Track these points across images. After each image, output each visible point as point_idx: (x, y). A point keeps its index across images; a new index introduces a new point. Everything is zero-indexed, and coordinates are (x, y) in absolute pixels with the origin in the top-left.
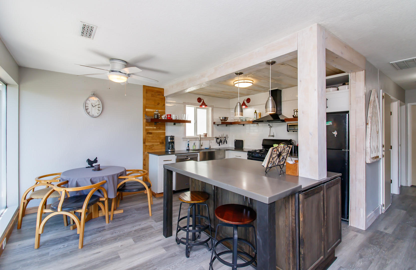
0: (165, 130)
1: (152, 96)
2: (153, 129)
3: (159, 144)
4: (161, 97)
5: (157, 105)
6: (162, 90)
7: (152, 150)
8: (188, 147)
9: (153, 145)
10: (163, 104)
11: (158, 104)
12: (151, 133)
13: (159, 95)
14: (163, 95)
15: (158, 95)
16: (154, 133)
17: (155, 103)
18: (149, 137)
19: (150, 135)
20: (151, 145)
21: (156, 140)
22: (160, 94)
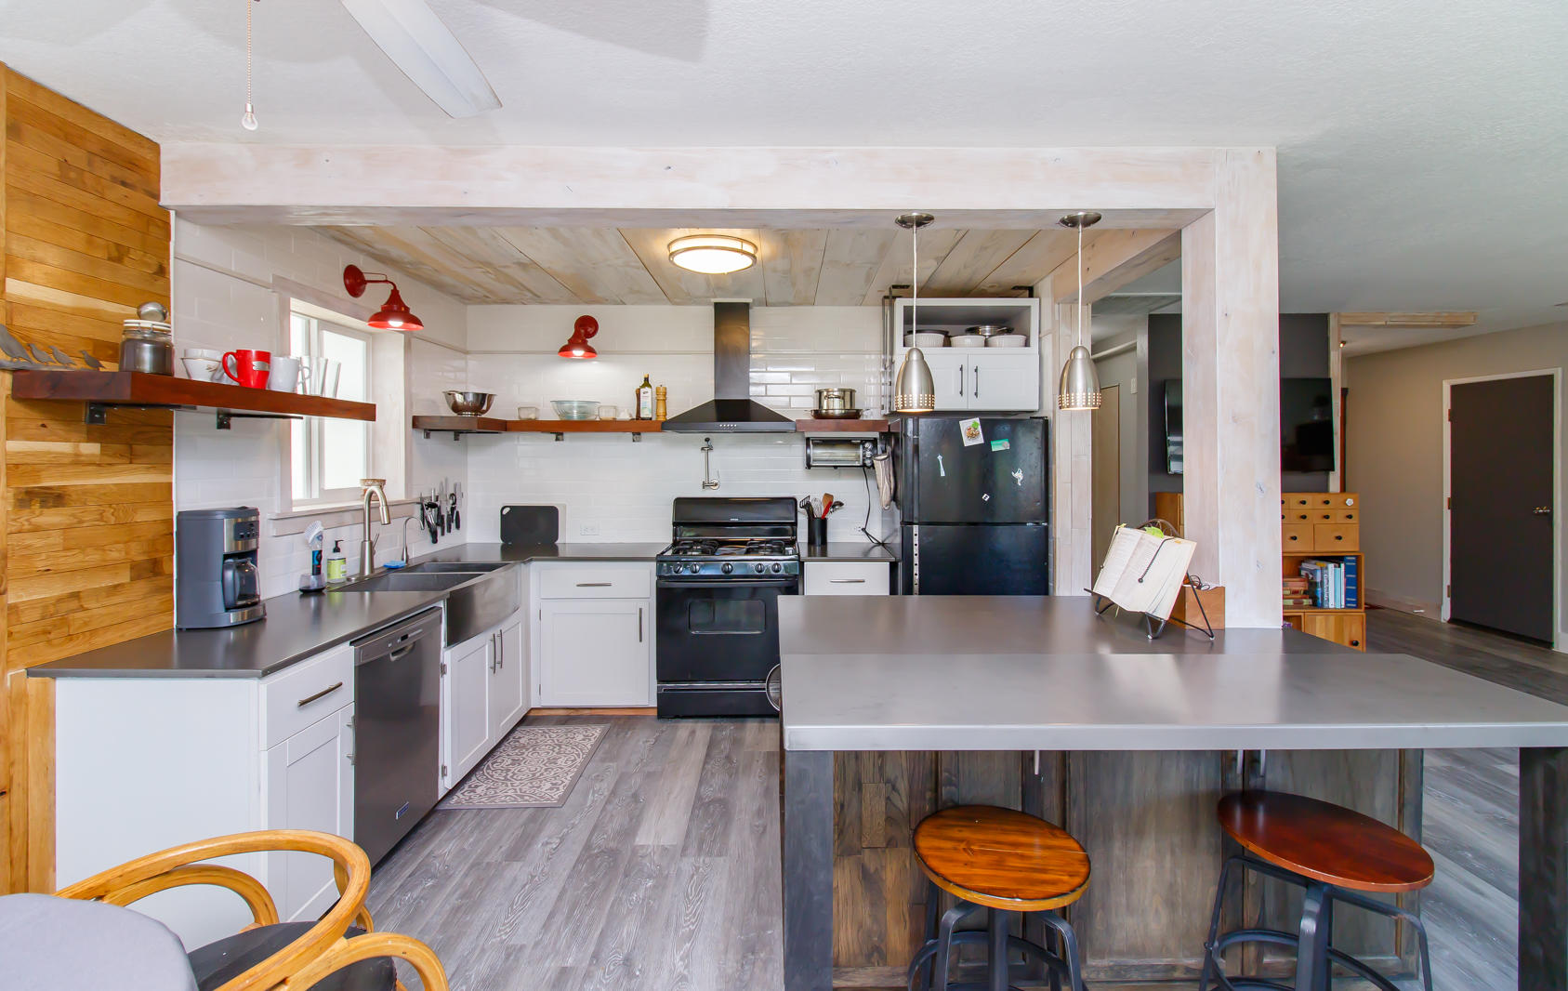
0: (166, 465)
1: (64, 179)
2: (78, 462)
3: (124, 577)
4: (138, 200)
5: (110, 259)
6: (149, 156)
7: (70, 637)
8: (317, 571)
9: (76, 596)
10: (154, 262)
11: (118, 256)
12: (55, 498)
13: (124, 184)
14: (157, 196)
15: (114, 179)
16: (85, 491)
17: (90, 242)
18: (36, 529)
19: (52, 517)
20: (60, 600)
21: (101, 548)
22: (131, 177)
